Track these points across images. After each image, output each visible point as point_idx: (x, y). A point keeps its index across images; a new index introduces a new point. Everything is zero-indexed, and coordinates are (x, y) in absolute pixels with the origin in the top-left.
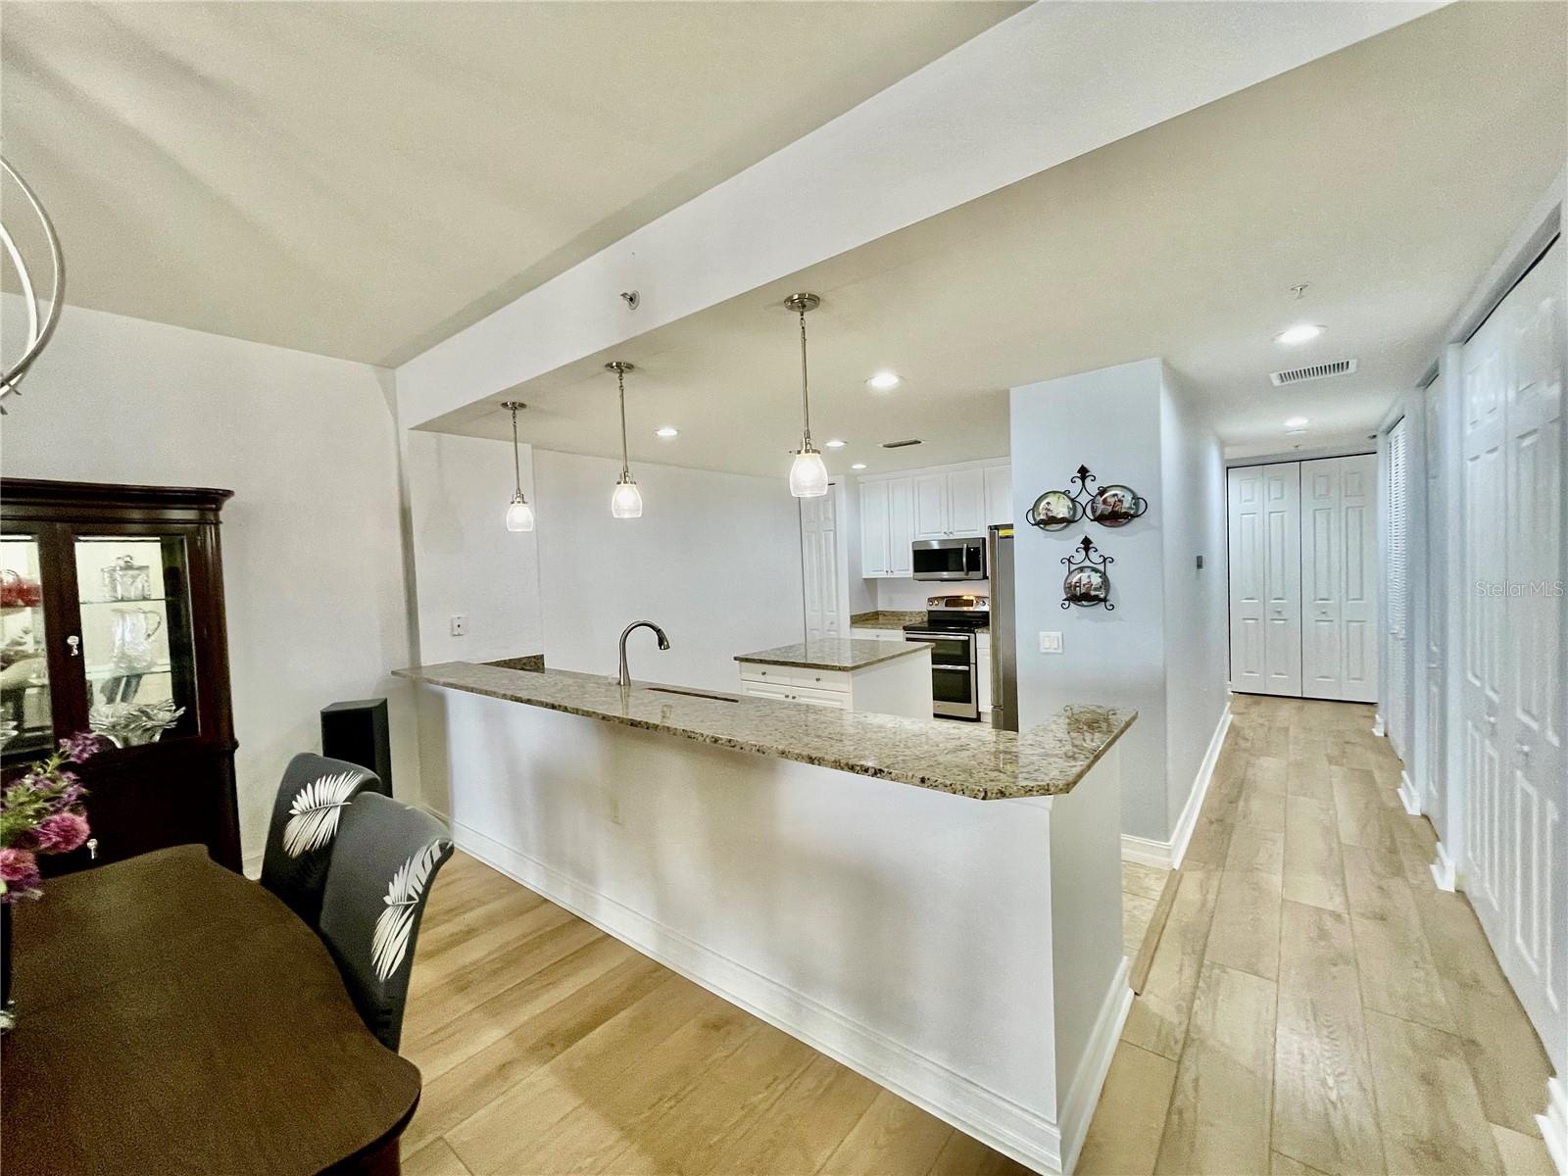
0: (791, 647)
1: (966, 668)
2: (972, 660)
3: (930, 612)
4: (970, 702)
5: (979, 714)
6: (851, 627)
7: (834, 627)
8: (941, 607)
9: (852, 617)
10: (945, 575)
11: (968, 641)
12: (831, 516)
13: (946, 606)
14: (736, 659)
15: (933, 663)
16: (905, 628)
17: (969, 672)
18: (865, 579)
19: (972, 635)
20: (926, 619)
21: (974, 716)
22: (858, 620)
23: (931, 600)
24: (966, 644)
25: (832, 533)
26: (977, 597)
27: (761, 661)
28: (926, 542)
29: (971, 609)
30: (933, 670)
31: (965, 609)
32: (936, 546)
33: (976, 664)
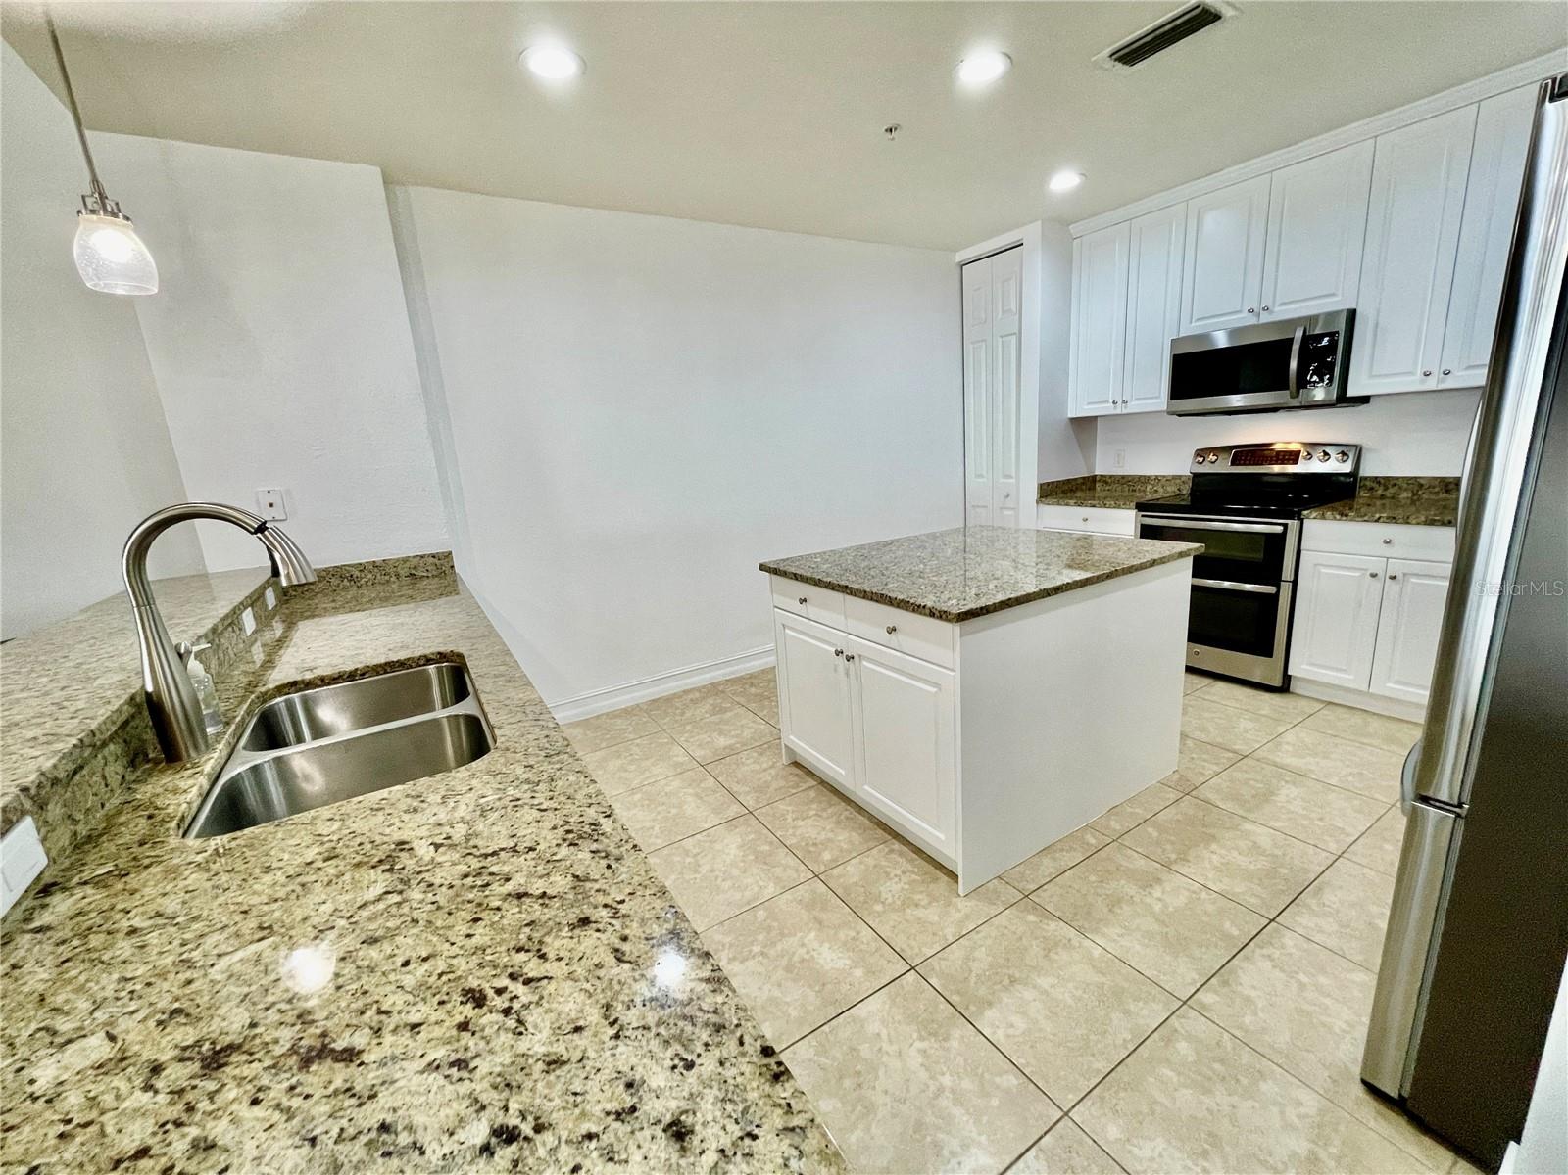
0: (886, 544)
1: (1270, 589)
2: (1287, 572)
3: (1196, 476)
4: (1270, 655)
5: (1287, 678)
6: (1037, 503)
7: (1010, 503)
8: (1223, 466)
9: (1041, 486)
10: (1236, 400)
11: (1282, 537)
12: (1014, 307)
13: (1233, 463)
14: (762, 567)
15: (1194, 575)
16: (1141, 507)
17: (1274, 599)
18: (1073, 420)
19: (1293, 524)
20: (1186, 489)
21: (1277, 683)
22: (1053, 492)
23: (1201, 453)
24: (1277, 542)
25: (1014, 339)
26: (1305, 444)
27: (796, 577)
28: (1205, 337)
29: (1290, 469)
30: (1194, 588)
31: (1277, 469)
32: (1222, 341)
33: (1295, 583)
